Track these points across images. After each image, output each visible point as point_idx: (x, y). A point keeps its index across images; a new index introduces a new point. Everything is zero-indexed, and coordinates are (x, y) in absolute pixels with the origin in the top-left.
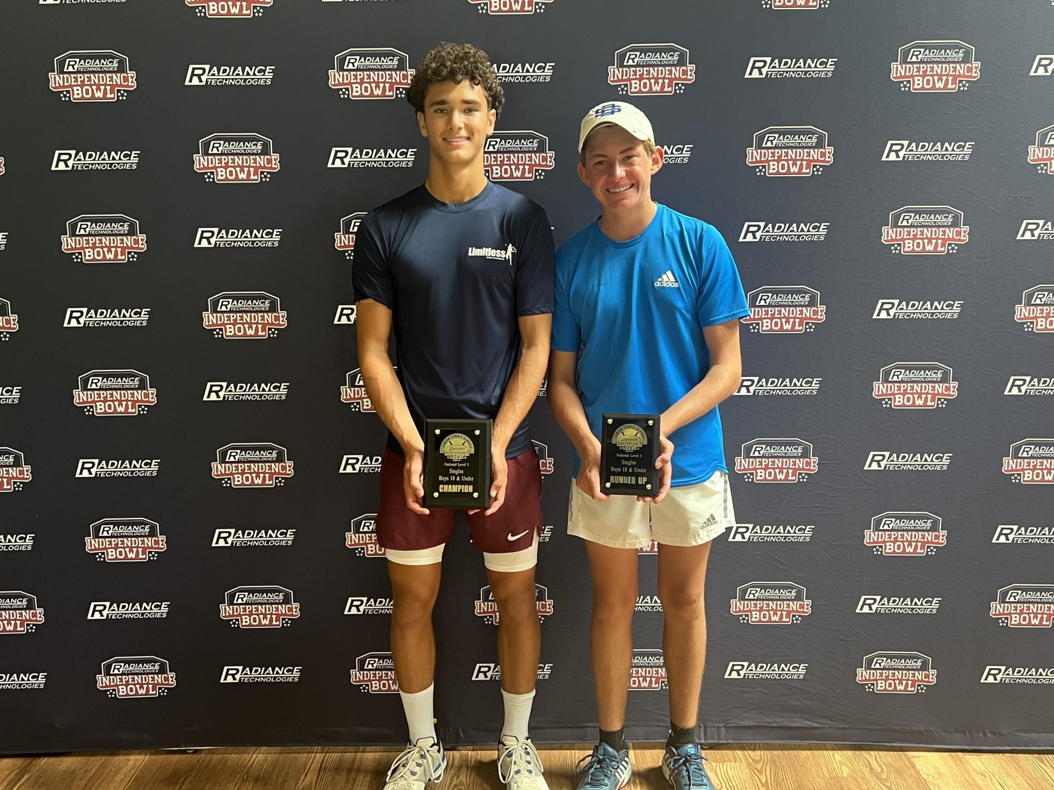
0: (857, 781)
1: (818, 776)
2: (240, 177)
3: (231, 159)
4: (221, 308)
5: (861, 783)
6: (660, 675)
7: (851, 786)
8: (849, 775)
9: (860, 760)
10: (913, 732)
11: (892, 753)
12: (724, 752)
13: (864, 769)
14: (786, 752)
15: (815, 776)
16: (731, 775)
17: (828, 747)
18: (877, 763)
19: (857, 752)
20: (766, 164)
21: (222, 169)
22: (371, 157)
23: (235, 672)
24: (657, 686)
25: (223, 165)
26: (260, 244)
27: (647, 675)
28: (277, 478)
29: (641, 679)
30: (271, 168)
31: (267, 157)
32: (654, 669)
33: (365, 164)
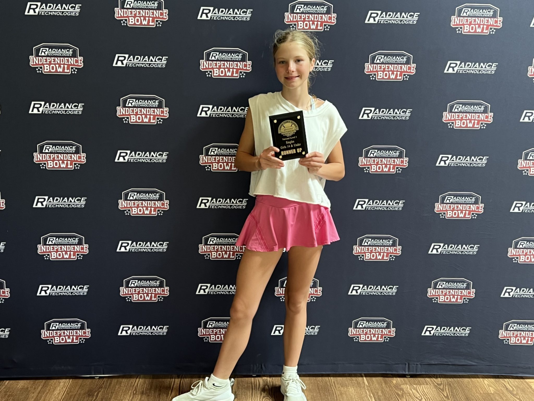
0: (500, 395)
1: (477, 393)
2: (143, 23)
3: (138, 12)
4: (128, 105)
5: (502, 396)
6: (383, 333)
7: (497, 398)
8: (495, 393)
9: (499, 384)
10: (530, 368)
11: (517, 380)
12: (419, 379)
13: (503, 389)
14: (455, 379)
15: (475, 393)
16: (426, 392)
17: (479, 376)
18: (510, 385)
19: (497, 380)
20: (463, 26)
21: (133, 18)
22: (224, 14)
23: (127, 329)
24: (382, 339)
25: (133, 15)
26: (154, 66)
27: (376, 333)
28: (158, 211)
29: (372, 335)
30: (163, 18)
31: (160, 11)
32: (380, 330)
33: (220, 18)
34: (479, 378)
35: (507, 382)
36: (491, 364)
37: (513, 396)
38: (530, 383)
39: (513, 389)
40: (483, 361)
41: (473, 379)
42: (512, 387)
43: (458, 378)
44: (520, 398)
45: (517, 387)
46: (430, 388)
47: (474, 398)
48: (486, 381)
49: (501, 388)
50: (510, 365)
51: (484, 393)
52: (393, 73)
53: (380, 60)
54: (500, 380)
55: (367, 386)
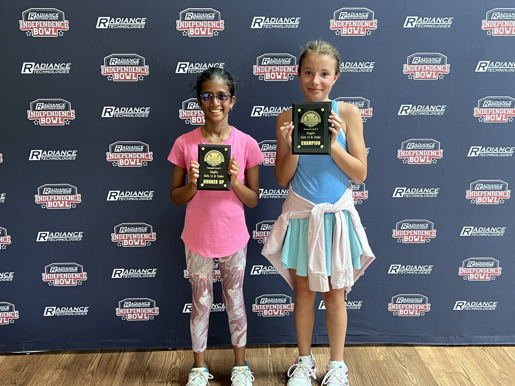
0: (388, 363)
2: (46, 34)
3: (41, 23)
4: (37, 108)
5: (390, 363)
6: (284, 308)
7: (385, 365)
8: (384, 360)
9: (390, 352)
10: (418, 337)
11: (407, 347)
12: (318, 348)
13: (391, 356)
14: (351, 348)
15: (366, 360)
16: (321, 360)
17: (373, 345)
18: (399, 353)
19: (389, 347)
20: (341, 29)
21: (36, 29)
22: (120, 23)
23: (51, 310)
24: (283, 314)
25: (37, 26)
26: (59, 72)
27: (277, 308)
28: (72, 204)
29: (274, 310)
30: (64, 28)
31: (61, 22)
32: (281, 305)
33: (117, 27)
34: (373, 346)
35: (397, 350)
36: (383, 334)
37: (400, 363)
38: (418, 350)
39: (401, 356)
40: (375, 331)
41: (366, 348)
42: (400, 355)
43: (354, 346)
44: (405, 365)
45: (405, 354)
46: (326, 357)
47: (363, 365)
48: (379, 349)
49: (390, 355)
50: (400, 334)
51: (374, 360)
52: (279, 74)
53: (266, 62)
54: (392, 347)
55: (270, 356)
